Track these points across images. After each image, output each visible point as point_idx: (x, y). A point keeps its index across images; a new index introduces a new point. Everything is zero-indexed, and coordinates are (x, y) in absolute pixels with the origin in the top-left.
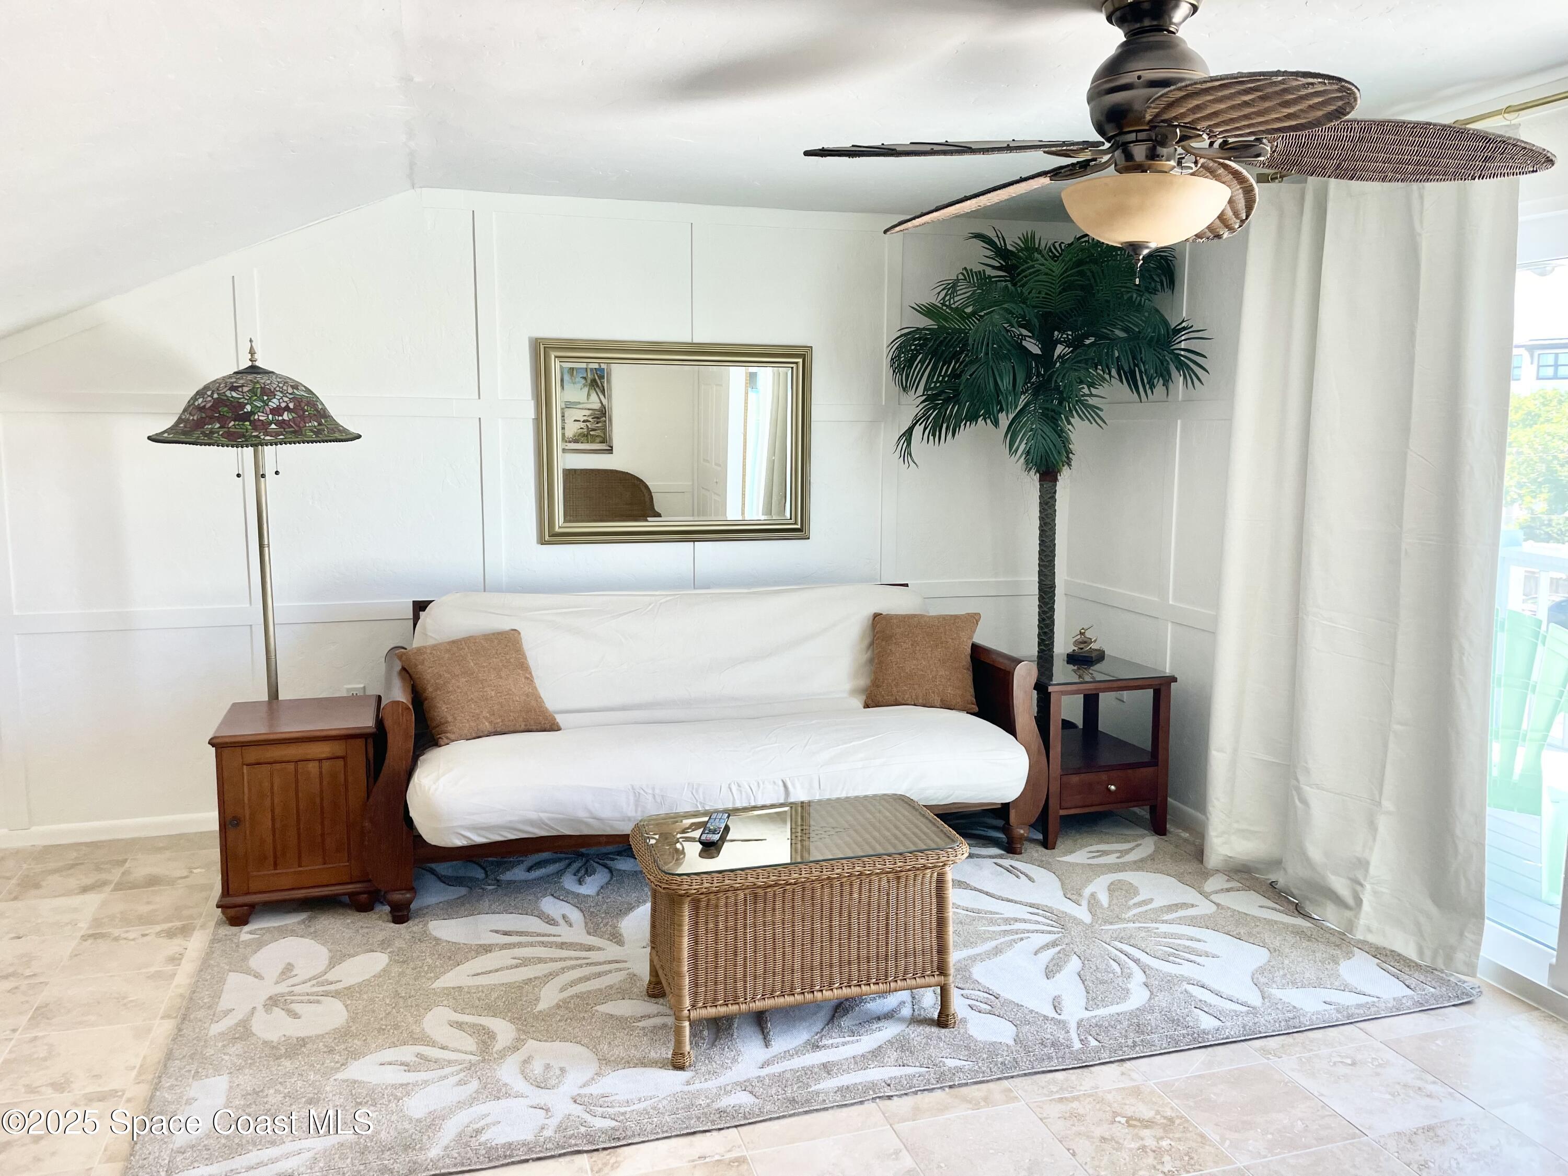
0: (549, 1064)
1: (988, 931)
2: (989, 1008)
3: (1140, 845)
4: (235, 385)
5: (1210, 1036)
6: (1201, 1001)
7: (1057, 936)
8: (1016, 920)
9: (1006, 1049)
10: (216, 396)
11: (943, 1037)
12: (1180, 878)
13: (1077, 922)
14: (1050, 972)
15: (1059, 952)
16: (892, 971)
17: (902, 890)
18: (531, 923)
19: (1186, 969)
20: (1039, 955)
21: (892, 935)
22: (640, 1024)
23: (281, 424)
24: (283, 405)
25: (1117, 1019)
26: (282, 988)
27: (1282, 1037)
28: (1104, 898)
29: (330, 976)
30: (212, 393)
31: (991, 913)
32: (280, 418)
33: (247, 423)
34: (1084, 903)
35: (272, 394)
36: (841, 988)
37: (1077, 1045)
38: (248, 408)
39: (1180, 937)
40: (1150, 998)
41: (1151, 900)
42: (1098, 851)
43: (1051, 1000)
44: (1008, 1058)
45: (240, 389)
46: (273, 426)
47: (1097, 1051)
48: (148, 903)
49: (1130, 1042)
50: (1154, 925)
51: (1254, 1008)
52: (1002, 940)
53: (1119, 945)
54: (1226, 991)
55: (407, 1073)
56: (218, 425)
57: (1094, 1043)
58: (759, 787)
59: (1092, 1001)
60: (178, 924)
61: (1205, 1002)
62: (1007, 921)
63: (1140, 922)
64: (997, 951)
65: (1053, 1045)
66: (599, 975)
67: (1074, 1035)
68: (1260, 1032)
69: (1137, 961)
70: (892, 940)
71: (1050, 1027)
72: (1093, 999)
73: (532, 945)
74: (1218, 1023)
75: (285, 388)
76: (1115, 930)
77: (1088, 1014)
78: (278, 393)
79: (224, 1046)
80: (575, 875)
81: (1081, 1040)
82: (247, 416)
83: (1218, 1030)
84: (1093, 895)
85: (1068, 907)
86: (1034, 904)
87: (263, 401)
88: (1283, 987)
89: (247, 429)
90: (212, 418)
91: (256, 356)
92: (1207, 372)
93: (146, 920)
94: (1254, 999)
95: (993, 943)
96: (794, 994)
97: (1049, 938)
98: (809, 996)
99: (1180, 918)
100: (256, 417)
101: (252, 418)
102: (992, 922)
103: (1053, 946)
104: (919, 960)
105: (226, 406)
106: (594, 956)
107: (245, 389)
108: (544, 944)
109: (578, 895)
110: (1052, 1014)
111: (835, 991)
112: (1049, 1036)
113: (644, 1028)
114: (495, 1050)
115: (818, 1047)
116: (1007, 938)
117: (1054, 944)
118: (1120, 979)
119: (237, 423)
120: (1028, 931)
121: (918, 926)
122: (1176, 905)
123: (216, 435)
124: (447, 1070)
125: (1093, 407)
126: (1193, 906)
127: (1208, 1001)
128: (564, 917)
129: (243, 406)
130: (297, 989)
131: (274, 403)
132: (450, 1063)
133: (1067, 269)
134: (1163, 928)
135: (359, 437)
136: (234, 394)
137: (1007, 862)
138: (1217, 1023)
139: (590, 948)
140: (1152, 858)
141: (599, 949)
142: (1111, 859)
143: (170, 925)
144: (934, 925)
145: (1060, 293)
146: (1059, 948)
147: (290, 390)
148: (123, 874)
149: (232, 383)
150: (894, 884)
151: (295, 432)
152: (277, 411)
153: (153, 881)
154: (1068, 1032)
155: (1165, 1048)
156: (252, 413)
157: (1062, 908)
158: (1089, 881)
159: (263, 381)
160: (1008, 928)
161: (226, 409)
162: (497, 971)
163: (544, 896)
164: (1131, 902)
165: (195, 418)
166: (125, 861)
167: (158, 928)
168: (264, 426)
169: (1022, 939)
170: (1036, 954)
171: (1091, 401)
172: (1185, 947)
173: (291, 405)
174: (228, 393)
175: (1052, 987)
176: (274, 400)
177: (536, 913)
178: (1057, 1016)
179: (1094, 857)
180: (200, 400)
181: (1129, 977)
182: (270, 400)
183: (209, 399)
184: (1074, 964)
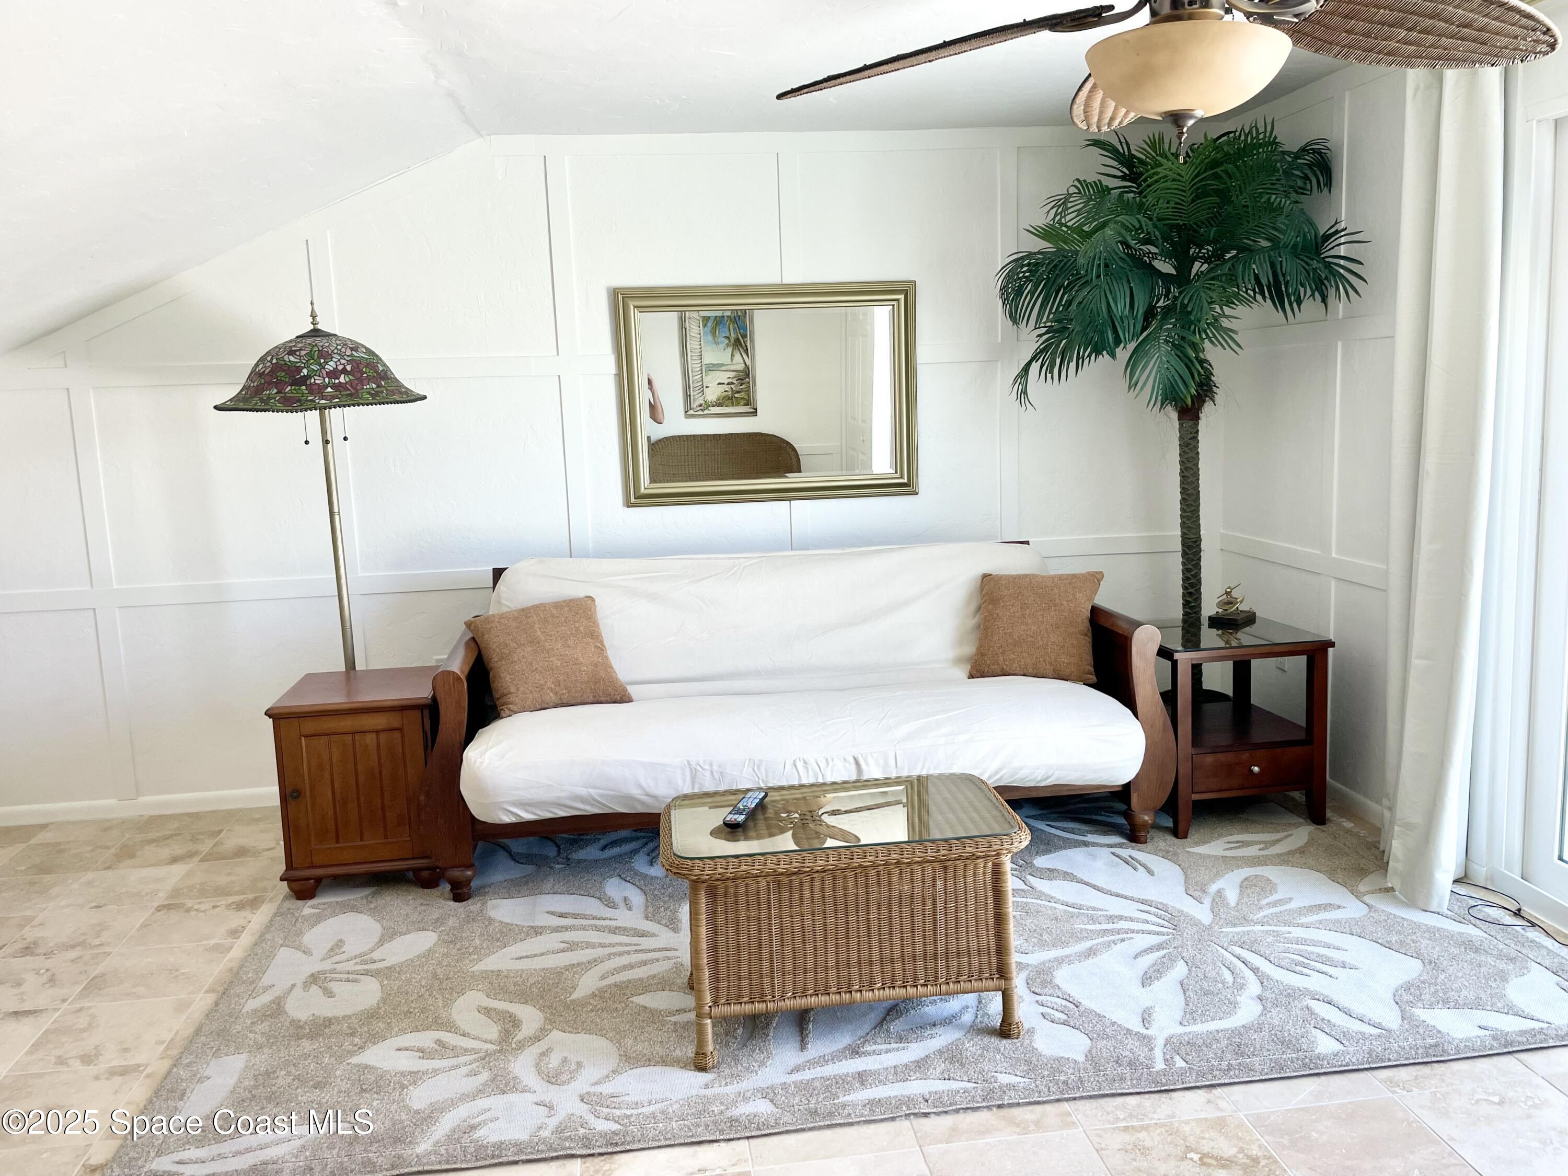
0: (566, 1058)
1: (1086, 930)
2: (1064, 1017)
3: (1292, 835)
4: (293, 349)
5: (1325, 1062)
6: (1323, 1019)
7: (1166, 937)
8: (1121, 918)
9: (1072, 1065)
10: (274, 361)
11: (1002, 1049)
12: (1332, 875)
13: (1196, 923)
14: (1147, 980)
15: (1164, 957)
16: (942, 973)
17: (950, 882)
18: (591, 906)
19: (1314, 982)
20: (1140, 959)
21: (941, 931)
22: (673, 1019)
23: (336, 387)
24: (340, 368)
25: (1213, 1038)
26: (327, 965)
27: (1418, 1067)
28: (1232, 896)
29: (376, 955)
30: (272, 359)
31: (1094, 909)
32: (337, 381)
33: (304, 387)
34: (1207, 901)
35: (328, 357)
36: (884, 988)
37: (1160, 1065)
38: (305, 371)
39: (1315, 944)
40: (1261, 1015)
41: (1291, 899)
42: (1237, 842)
43: (1141, 1011)
44: (1073, 1077)
45: (298, 353)
46: (329, 390)
47: (1182, 1073)
48: (229, 874)
49: (1224, 1065)
50: (1287, 929)
51: (1388, 1031)
52: (1100, 940)
53: (1238, 951)
54: (1358, 1009)
55: (421, 1061)
56: (275, 391)
57: (1180, 1063)
58: (828, 764)
59: (1191, 1014)
60: (251, 896)
61: (1329, 1021)
62: (1111, 919)
63: (1270, 925)
64: (1090, 953)
65: (1130, 1064)
66: (645, 963)
67: (1158, 1053)
68: (1389, 1060)
69: (1255, 970)
70: (941, 938)
71: (1130, 1042)
72: (1192, 1012)
73: (584, 928)
74: (1341, 1047)
75: (343, 350)
76: (1238, 933)
77: (1181, 1030)
78: (336, 356)
79: (252, 1023)
80: (648, 855)
81: (1166, 1060)
82: (304, 380)
83: (1336, 1055)
84: (1219, 893)
85: (1188, 906)
86: (1146, 901)
87: (320, 365)
88: (1431, 1006)
89: (303, 394)
90: (270, 383)
91: (318, 319)
92: (1366, 282)
93: (222, 891)
94: (1391, 1019)
95: (1088, 944)
96: (828, 994)
97: (1154, 940)
98: (845, 997)
99: (1320, 922)
100: (313, 381)
101: (308, 382)
102: (1093, 920)
103: (1158, 950)
104: (974, 960)
105: (284, 371)
106: (646, 943)
107: (303, 353)
108: (597, 928)
109: (645, 877)
110: (1137, 1027)
111: (876, 991)
112: (1128, 1053)
113: (675, 1023)
114: (515, 1040)
115: (857, 1053)
116: (1106, 939)
117: (1159, 947)
118: (1230, 991)
119: (293, 387)
120: (1133, 931)
121: (972, 923)
122: (1320, 906)
123: (273, 401)
124: (462, 1059)
125: (1227, 331)
126: (1339, 907)
127: (1333, 1021)
128: (625, 899)
129: (299, 370)
130: (339, 967)
131: (331, 366)
132: (466, 1051)
133: (1199, 172)
134: (1297, 932)
135: (424, 398)
136: (292, 359)
137: (1125, 853)
138: (1337, 1047)
139: (643, 934)
140: (1302, 851)
141: (653, 935)
142: (1252, 851)
143: (242, 897)
144: (991, 922)
145: (1193, 201)
146: (1166, 951)
147: (349, 352)
148: (215, 845)
149: (291, 347)
150: (940, 874)
151: (351, 395)
152: (334, 374)
153: (241, 852)
154: (1152, 1049)
155: (1267, 1074)
156: (308, 377)
157: (1179, 906)
158: (1218, 875)
159: (321, 344)
160: (1110, 926)
161: (283, 374)
162: (542, 955)
163: (611, 876)
164: (1264, 902)
165: (255, 384)
166: (220, 831)
167: (230, 900)
168: (321, 389)
169: (1123, 940)
170: (1136, 957)
171: (1225, 323)
172: (1319, 955)
173: (349, 368)
174: (286, 358)
175: (1145, 997)
176: (331, 363)
177: (598, 895)
178: (1143, 1031)
179: (1231, 848)
180: (261, 366)
181: (1241, 988)
182: (326, 363)
183: (269, 364)
184: (1180, 970)
